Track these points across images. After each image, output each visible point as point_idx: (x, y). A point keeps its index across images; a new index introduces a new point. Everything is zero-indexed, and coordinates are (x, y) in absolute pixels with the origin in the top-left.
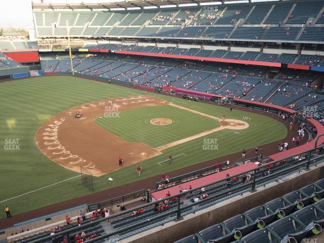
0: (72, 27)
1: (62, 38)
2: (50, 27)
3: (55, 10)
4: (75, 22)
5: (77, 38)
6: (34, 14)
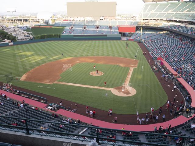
0: (160, 13)
1: (151, 20)
2: (148, 13)
3: (158, 2)
4: (164, 10)
5: (159, 20)
6: (145, 6)
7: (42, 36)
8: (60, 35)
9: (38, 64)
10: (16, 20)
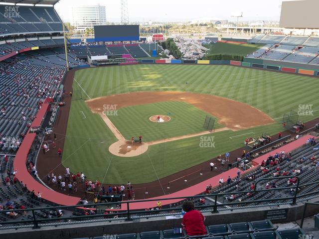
7: (216, 56)
8: (243, 58)
9: (140, 89)
10: (241, 29)
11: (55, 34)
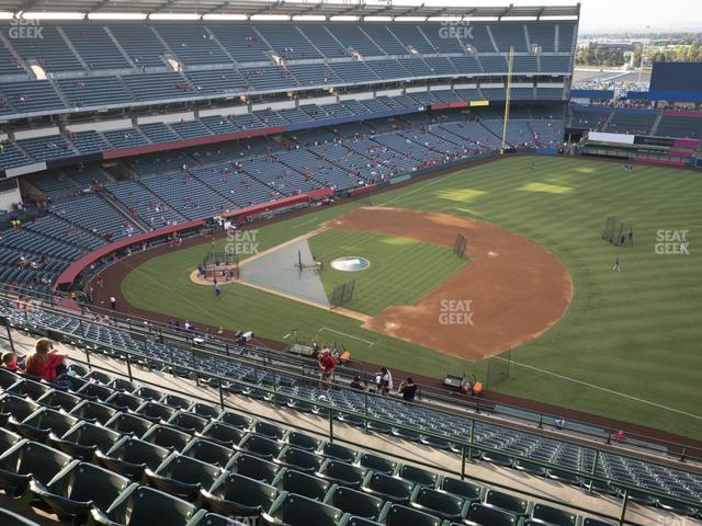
11: (545, 79)
